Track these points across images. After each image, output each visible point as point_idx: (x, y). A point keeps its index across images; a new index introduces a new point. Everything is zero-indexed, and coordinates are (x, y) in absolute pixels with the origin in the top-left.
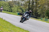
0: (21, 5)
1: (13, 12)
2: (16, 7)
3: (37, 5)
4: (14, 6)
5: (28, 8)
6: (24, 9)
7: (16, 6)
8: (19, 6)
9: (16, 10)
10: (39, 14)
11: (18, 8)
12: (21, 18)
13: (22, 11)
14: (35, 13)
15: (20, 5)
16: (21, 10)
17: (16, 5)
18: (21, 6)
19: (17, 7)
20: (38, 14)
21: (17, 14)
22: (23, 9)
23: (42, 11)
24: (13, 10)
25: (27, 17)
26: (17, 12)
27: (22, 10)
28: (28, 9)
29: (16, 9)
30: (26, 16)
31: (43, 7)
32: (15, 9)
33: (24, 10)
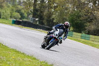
0: (19, 4)
1: (2, 17)
2: (9, 7)
3: (50, 4)
4: (4, 5)
5: (34, 10)
6: (25, 12)
7: (9, 5)
8: (14, 5)
9: (8, 15)
10: (54, 21)
11: (12, 10)
12: (45, 39)
13: (20, 16)
14: (47, 20)
15: (17, 3)
16: (18, 14)
17: (8, 3)
18: (19, 6)
19: (11, 6)
20: (52, 21)
21: (11, 22)
22: (23, 11)
23: (61, 16)
24: (2, 14)
25: (59, 36)
26: (11, 17)
27: (22, 15)
28: (32, 11)
29: (9, 12)
30: (57, 35)
31: (62, 6)
32: (7, 11)
33: (26, 15)
